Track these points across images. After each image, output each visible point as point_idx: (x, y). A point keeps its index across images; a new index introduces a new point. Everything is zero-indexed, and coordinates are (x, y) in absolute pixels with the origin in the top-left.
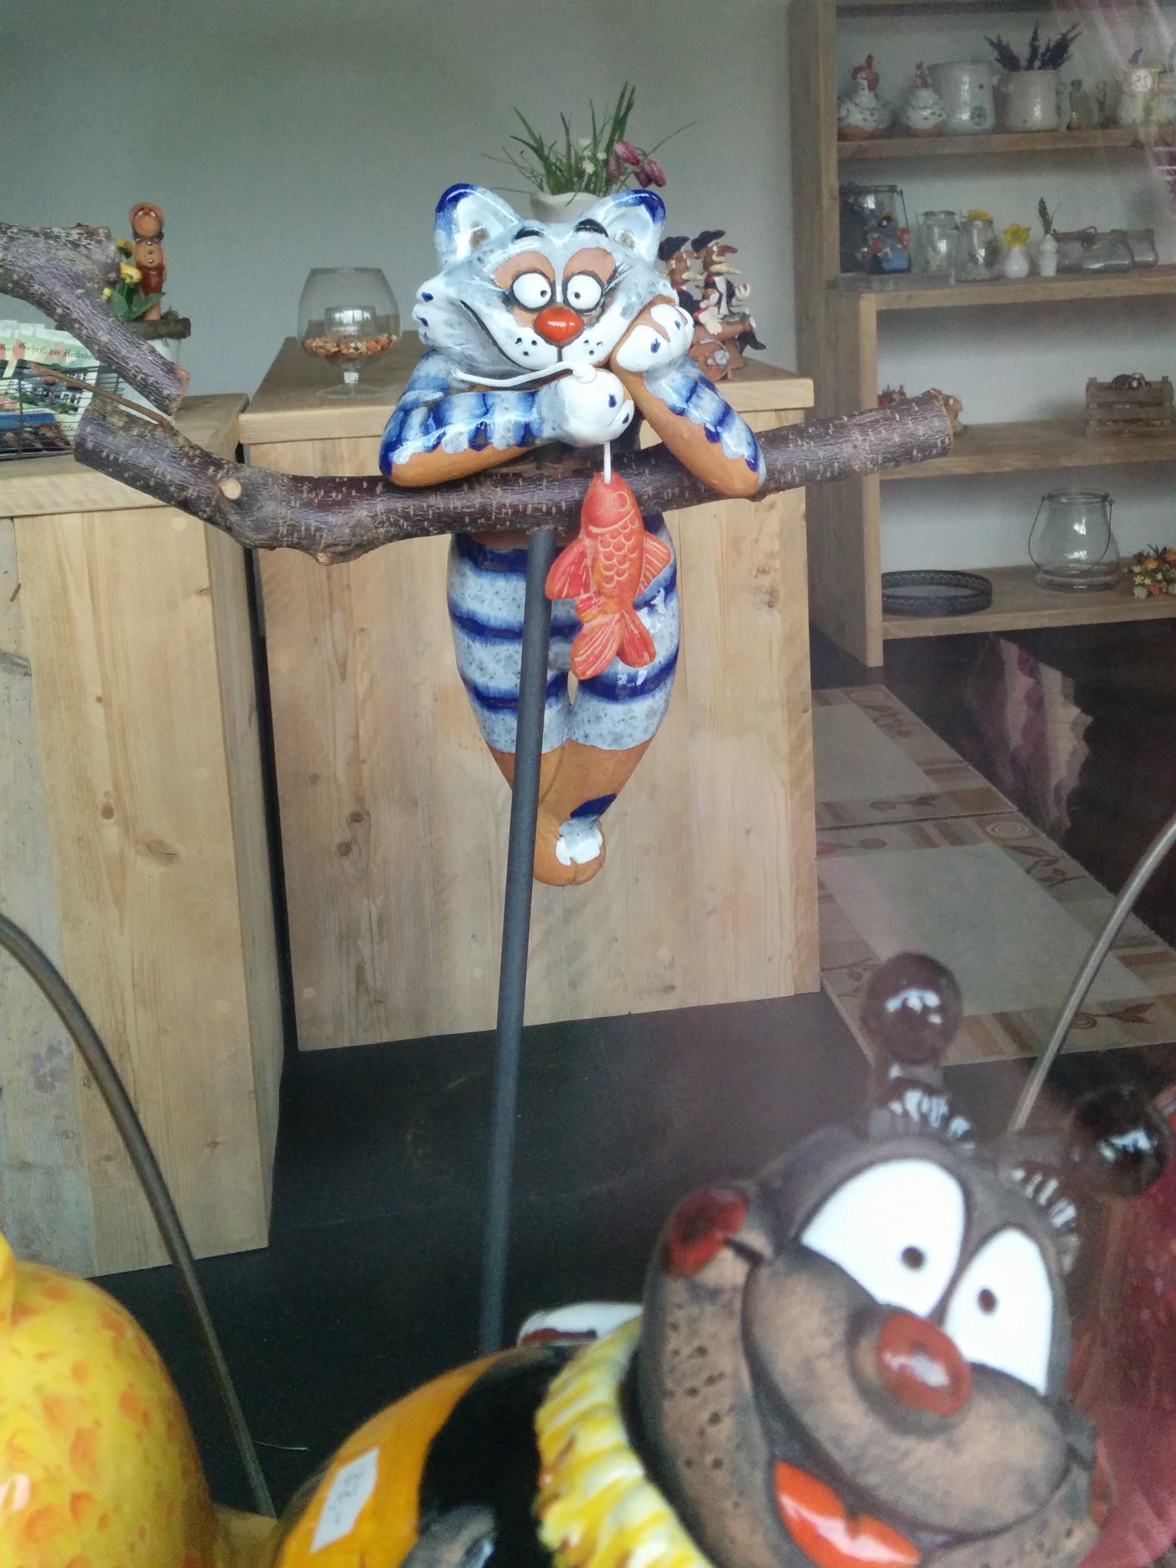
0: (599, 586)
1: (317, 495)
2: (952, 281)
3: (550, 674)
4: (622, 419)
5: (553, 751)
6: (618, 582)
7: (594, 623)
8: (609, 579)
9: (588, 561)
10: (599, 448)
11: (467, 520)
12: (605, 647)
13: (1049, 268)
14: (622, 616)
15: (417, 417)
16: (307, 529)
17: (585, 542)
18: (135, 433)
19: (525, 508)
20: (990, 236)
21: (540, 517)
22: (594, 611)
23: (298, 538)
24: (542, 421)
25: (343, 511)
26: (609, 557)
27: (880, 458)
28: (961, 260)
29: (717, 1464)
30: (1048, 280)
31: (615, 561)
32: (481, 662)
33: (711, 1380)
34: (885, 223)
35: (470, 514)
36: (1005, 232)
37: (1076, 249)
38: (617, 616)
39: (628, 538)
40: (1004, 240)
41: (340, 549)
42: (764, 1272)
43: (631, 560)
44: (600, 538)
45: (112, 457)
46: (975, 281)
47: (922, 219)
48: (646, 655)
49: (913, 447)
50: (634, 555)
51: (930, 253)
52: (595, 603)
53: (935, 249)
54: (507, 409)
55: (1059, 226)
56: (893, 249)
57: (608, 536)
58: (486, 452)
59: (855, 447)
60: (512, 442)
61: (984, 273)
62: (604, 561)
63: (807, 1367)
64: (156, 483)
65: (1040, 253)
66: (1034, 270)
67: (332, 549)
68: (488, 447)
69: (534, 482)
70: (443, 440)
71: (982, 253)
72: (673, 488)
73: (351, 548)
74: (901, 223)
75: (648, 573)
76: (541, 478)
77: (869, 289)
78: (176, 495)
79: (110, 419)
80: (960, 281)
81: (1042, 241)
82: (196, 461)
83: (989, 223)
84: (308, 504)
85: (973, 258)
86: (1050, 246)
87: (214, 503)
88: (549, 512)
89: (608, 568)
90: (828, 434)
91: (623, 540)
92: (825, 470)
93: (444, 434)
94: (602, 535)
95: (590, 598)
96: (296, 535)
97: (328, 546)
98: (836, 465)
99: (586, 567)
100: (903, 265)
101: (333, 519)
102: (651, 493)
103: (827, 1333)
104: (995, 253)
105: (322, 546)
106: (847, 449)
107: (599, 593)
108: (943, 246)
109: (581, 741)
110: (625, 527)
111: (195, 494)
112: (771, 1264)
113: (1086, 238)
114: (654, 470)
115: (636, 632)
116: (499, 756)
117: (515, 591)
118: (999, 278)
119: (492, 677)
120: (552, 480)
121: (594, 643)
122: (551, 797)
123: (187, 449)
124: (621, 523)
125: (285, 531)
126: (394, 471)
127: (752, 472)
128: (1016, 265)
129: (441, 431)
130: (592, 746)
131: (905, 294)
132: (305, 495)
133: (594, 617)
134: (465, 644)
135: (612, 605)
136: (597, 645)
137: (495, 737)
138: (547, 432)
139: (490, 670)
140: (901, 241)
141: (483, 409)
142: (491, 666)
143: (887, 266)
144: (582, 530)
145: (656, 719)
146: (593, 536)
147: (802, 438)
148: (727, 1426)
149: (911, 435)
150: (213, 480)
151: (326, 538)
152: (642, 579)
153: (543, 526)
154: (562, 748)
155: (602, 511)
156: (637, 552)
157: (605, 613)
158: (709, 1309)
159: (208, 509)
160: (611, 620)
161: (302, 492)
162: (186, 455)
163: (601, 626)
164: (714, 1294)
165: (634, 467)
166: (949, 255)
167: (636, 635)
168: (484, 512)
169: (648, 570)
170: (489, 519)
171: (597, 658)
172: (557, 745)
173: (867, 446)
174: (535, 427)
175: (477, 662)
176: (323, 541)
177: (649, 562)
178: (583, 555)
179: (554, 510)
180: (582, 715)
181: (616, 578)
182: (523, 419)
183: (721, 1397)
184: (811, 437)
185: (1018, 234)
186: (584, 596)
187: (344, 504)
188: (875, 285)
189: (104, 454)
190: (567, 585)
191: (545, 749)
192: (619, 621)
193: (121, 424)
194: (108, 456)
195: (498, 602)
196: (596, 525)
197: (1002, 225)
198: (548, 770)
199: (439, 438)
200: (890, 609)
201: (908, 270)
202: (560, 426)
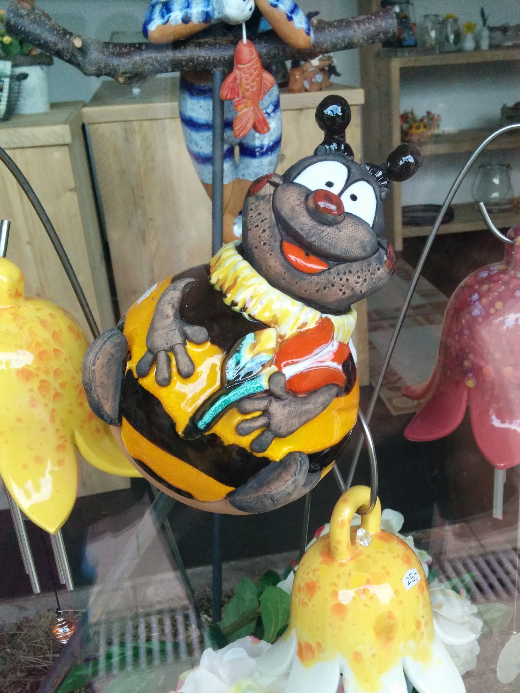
0: (244, 94)
1: (116, 50)
2: (437, 52)
3: (226, 147)
4: (249, 8)
5: (229, 184)
6: (252, 91)
7: (243, 112)
8: (247, 90)
9: (238, 81)
10: (240, 26)
11: (184, 63)
12: (247, 123)
13: (485, 45)
14: (254, 108)
15: (158, 8)
16: (113, 66)
17: (236, 72)
18: (32, 17)
19: (209, 58)
20: (456, 28)
21: (216, 63)
22: (242, 106)
23: (109, 70)
24: (214, 9)
25: (128, 57)
26: (247, 79)
27: (366, 37)
28: (442, 40)
29: (265, 244)
30: (484, 51)
31: (250, 81)
32: (196, 141)
33: (263, 221)
34: (404, 20)
35: (185, 60)
36: (464, 26)
37: (498, 35)
38: (252, 108)
39: (255, 70)
40: (463, 30)
41: (128, 75)
42: (280, 188)
43: (256, 81)
44: (242, 70)
45: (23, 28)
46: (448, 52)
47: (422, 19)
48: (266, 129)
49: (380, 32)
50: (258, 79)
51: (427, 37)
52: (242, 103)
53: (429, 35)
54: (198, 4)
55: (491, 22)
56: (408, 34)
57: (246, 69)
58: (190, 25)
59: (355, 31)
60: (201, 20)
61: (453, 48)
62: (245, 81)
63: (293, 209)
64: (44, 42)
65: (481, 36)
66: (477, 47)
67: (125, 75)
68: (191, 22)
69: (213, 46)
70: (170, 19)
71: (452, 37)
72: (275, 50)
73: (133, 75)
74: (412, 20)
75: (265, 90)
76: (216, 44)
77: (396, 55)
78: (53, 48)
79: (20, 11)
80: (441, 52)
81: (482, 31)
82: (61, 32)
83: (456, 20)
84: (112, 54)
85: (447, 40)
86: (486, 33)
87: (70, 52)
88: (220, 60)
89: (247, 85)
90: (343, 25)
91: (253, 71)
92: (342, 43)
93: (170, 16)
94: (243, 68)
95: (240, 100)
96: (108, 68)
97: (124, 73)
98: (346, 40)
99: (237, 84)
100: (412, 43)
101: (124, 60)
102: (265, 52)
103: (299, 199)
104: (458, 37)
105: (120, 74)
106: (351, 32)
107: (244, 97)
108: (433, 34)
109: (241, 177)
110: (253, 65)
111: (62, 47)
112: (282, 185)
113: (504, 29)
114: (266, 42)
115: (261, 117)
116: (205, 185)
117: (208, 105)
118: (460, 50)
119: (201, 148)
120: (221, 45)
121: (242, 121)
122: (230, 206)
123: (56, 26)
124: (251, 63)
125: (103, 66)
126: (150, 35)
127: (308, 36)
128: (469, 44)
129: (169, 15)
130: (246, 180)
131: (413, 59)
132: (111, 50)
133: (242, 109)
134: (188, 133)
135: (249, 103)
136: (244, 122)
137: (204, 177)
138: (216, 15)
139: (200, 145)
140: (411, 29)
141: (186, 4)
142: (201, 143)
143: (405, 44)
144: (235, 67)
145: (273, 166)
146: (240, 69)
147: (331, 27)
148: (268, 232)
149: (379, 26)
150: (69, 40)
151: (122, 70)
152: (262, 92)
153: (218, 68)
154: (233, 182)
155: (243, 57)
156: (259, 77)
157: (247, 107)
158: (262, 202)
159: (68, 55)
160: (250, 110)
161: (109, 48)
162: (56, 29)
163: (245, 113)
164: (264, 197)
165: (257, 40)
166: (436, 39)
167: (260, 119)
168: (191, 60)
169: (265, 87)
170: (193, 63)
171: (245, 127)
172: (231, 180)
173: (360, 31)
174: (211, 12)
175: (194, 141)
176: (121, 71)
177: (265, 84)
178: (235, 79)
179: (222, 59)
180: (242, 166)
181: (250, 89)
182: (206, 10)
183: (266, 225)
184: (335, 27)
185: (470, 27)
186: (237, 99)
187: (129, 53)
188: (399, 54)
189: (19, 27)
190: (229, 93)
191: (226, 182)
192: (253, 110)
193: (25, 13)
194: (21, 28)
195: (201, 111)
196: (241, 64)
197: (462, 22)
198: (227, 193)
199: (168, 18)
200: (406, 223)
201: (415, 46)
202: (222, 12)
